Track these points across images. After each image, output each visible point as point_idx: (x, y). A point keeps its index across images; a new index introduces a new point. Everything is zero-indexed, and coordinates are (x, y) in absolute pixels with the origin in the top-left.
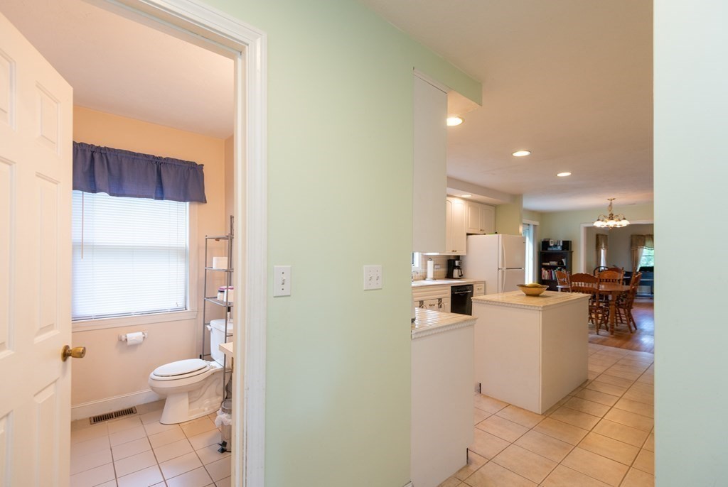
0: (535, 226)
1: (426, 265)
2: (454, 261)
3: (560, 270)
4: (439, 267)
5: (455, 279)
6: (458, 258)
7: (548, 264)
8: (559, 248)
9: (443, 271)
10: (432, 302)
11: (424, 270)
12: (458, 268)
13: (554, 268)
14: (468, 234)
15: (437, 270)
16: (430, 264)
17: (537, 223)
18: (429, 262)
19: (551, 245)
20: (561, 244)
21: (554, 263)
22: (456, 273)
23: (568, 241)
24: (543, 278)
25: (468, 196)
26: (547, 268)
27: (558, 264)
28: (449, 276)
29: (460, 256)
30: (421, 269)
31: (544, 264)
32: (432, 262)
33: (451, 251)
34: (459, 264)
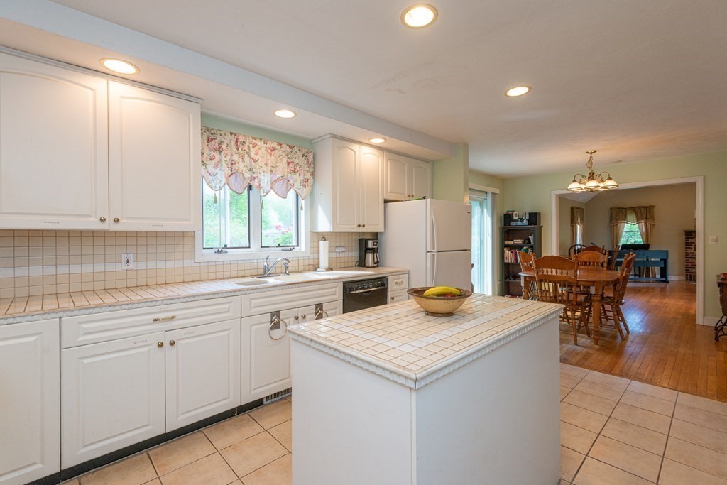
0: (494, 194)
1: (318, 247)
2: (366, 241)
3: (526, 251)
4: (343, 249)
5: (369, 267)
6: (375, 236)
7: (512, 243)
8: (525, 222)
9: (354, 255)
10: (300, 312)
11: (316, 257)
12: (374, 250)
13: (519, 247)
14: (386, 201)
15: (342, 255)
16: (324, 246)
17: (497, 191)
18: (321, 242)
19: (515, 218)
20: (527, 218)
21: (519, 242)
22: (370, 258)
23: (536, 213)
24: (506, 261)
25: (378, 141)
26: (511, 248)
27: (524, 242)
28: (361, 264)
29: (377, 233)
30: (309, 254)
31: (507, 243)
32: (327, 243)
33: (356, 225)
34: (374, 245)
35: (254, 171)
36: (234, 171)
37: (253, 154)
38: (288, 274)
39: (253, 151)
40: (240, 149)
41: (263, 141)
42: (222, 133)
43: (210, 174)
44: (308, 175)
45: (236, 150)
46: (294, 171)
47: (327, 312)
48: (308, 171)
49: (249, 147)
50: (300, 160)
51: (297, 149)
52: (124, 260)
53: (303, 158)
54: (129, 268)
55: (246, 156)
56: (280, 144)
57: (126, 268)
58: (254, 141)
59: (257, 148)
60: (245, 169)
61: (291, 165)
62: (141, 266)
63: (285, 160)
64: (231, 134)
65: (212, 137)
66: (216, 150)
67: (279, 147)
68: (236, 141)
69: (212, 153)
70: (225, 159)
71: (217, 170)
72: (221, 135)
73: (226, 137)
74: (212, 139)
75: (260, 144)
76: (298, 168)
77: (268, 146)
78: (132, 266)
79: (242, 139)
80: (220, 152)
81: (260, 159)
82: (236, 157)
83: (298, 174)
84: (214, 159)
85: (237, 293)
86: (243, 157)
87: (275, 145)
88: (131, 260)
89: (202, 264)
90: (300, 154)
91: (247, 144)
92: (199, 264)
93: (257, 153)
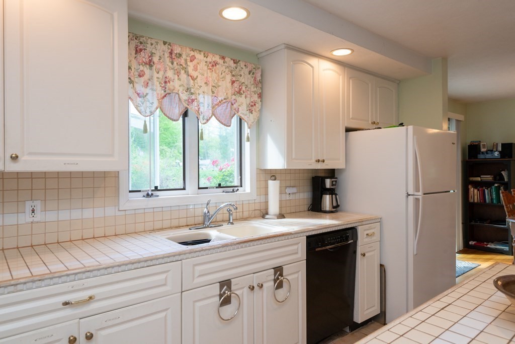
0: (458, 121)
1: (267, 187)
2: (323, 180)
3: (498, 189)
4: (294, 190)
5: (325, 212)
6: (332, 173)
7: (479, 179)
8: (496, 154)
9: (304, 196)
10: (255, 280)
11: (263, 199)
12: (332, 192)
13: (488, 185)
14: (348, 130)
15: (292, 197)
16: (273, 186)
17: (461, 117)
18: (271, 183)
19: (483, 150)
20: (500, 149)
21: (488, 178)
22: (327, 199)
23: (511, 144)
24: (471, 201)
25: (342, 53)
26: (476, 185)
27: (495, 178)
28: (316, 207)
29: (334, 169)
30: (254, 196)
31: (472, 179)
32: (277, 183)
33: (314, 160)
34: (333, 185)
35: (192, 91)
36: (168, 91)
37: (190, 69)
38: (232, 223)
39: (191, 65)
40: (175, 63)
41: (202, 53)
42: (153, 41)
43: (138, 94)
44: (256, 98)
45: (170, 64)
46: (239, 93)
47: (288, 278)
48: (255, 92)
49: (186, 60)
50: (246, 79)
51: (242, 64)
52: (28, 209)
53: (249, 76)
54: (36, 219)
55: (183, 72)
56: (223, 58)
57: (31, 220)
58: (192, 53)
59: (195, 62)
60: (181, 89)
61: (236, 85)
62: (51, 216)
63: (229, 78)
64: (165, 43)
65: (141, 47)
66: (146, 64)
67: (221, 61)
68: (171, 53)
69: (141, 68)
70: (158, 75)
71: (148, 90)
72: (152, 44)
73: (158, 47)
74: (141, 50)
75: (199, 56)
76: (244, 88)
77: (209, 59)
78: (39, 216)
79: (177, 50)
80: (151, 66)
81: (200, 76)
82: (170, 74)
83: (243, 96)
84: (143, 75)
85: (177, 258)
86: (178, 73)
87: (217, 58)
88: (38, 209)
89: (127, 213)
90: (246, 71)
91: (184, 56)
92: (123, 213)
93: (196, 69)
